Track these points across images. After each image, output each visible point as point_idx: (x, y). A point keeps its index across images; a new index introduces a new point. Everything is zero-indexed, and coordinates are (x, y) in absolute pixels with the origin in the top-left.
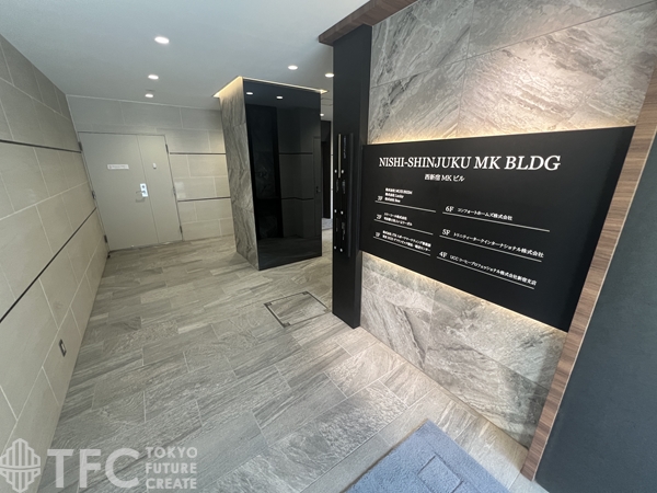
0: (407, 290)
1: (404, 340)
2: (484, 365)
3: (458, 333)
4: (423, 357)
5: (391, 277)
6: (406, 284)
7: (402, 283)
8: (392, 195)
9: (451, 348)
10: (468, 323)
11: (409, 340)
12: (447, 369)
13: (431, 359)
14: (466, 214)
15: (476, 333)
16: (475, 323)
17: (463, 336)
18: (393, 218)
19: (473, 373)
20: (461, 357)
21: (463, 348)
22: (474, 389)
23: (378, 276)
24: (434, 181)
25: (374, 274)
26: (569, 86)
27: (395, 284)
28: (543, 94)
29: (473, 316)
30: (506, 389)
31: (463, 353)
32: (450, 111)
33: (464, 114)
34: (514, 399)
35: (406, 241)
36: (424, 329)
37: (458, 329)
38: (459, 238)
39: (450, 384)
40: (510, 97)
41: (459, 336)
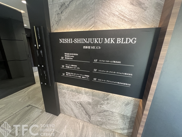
0: (80, 95)
1: (81, 114)
2: (113, 115)
3: (102, 106)
4: (90, 118)
5: (72, 91)
6: (79, 93)
7: (77, 92)
8: (68, 56)
9: (101, 112)
10: (106, 102)
11: (84, 113)
12: (100, 120)
13: (93, 118)
14: (103, 62)
15: (109, 105)
16: (109, 101)
17: (105, 107)
18: (70, 66)
19: (109, 119)
20: (105, 114)
21: (105, 111)
22: (110, 124)
23: (66, 91)
24: (87, 49)
25: (64, 91)
26: (135, 12)
27: (74, 93)
28: (126, 15)
29: (108, 99)
30: (121, 121)
31: (105, 113)
32: (90, 19)
33: (96, 21)
34: (123, 123)
35: (78, 75)
36: (89, 108)
37: (102, 105)
38: (101, 72)
39: (101, 125)
40: (114, 15)
41: (103, 107)
